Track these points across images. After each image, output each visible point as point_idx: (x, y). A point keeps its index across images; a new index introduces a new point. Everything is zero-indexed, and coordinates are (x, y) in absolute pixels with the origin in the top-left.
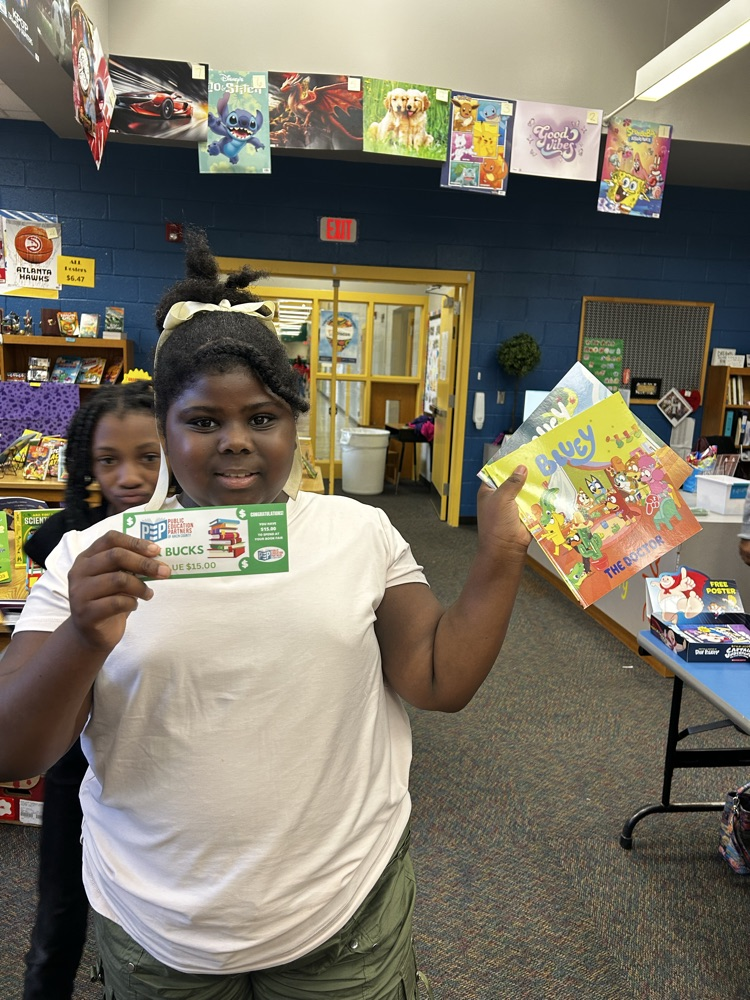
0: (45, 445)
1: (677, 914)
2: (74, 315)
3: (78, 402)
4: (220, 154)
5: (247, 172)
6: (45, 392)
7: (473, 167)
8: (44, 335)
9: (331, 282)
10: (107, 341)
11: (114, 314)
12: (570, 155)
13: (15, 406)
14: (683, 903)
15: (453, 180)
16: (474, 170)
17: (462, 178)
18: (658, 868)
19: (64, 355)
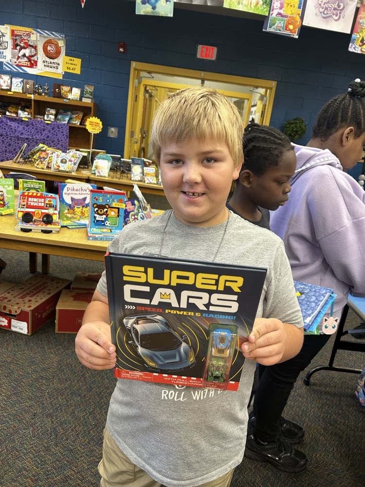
0: (47, 152)
1: (326, 421)
2: (69, 88)
3: (68, 133)
4: (147, 4)
5: (161, 15)
6: (52, 127)
7: (282, 20)
8: (54, 97)
9: (200, 81)
10: (84, 103)
11: (89, 89)
12: (337, 18)
13: (38, 132)
14: (331, 416)
15: (270, 27)
16: (282, 22)
17: (275, 27)
18: (321, 397)
19: (63, 108)
